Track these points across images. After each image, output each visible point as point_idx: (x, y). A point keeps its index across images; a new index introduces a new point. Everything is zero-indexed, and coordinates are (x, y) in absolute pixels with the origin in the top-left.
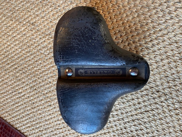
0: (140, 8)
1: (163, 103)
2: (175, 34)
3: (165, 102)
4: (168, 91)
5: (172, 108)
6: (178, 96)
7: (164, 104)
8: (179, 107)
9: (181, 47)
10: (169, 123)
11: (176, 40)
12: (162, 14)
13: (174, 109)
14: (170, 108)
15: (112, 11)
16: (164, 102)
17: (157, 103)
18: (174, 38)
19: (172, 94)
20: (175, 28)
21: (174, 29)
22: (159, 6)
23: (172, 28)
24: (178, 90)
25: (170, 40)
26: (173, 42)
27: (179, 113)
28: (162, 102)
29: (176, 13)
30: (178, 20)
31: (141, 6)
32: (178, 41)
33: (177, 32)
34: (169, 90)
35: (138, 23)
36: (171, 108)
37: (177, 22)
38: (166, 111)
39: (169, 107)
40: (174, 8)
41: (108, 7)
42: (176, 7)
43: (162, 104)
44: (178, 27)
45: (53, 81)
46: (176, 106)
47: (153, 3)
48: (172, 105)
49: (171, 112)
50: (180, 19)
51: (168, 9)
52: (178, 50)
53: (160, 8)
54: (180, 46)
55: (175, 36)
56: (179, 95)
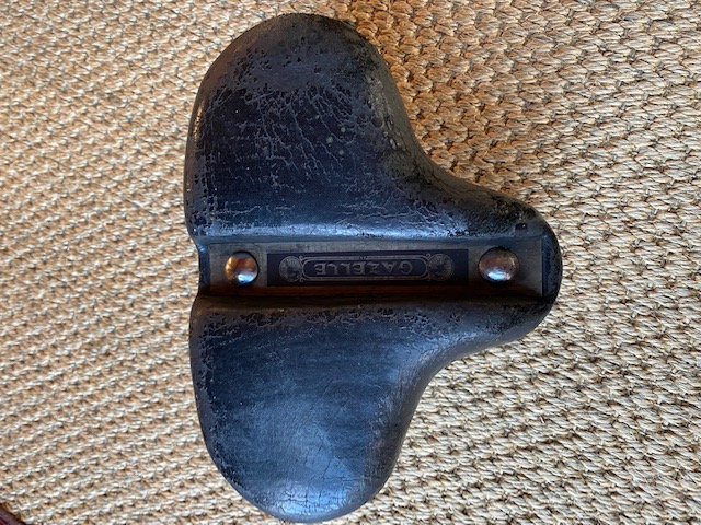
0: (522, 40)
1: (614, 408)
2: (654, 137)
3: (623, 401)
4: (634, 359)
5: (651, 428)
6: (673, 379)
7: (618, 411)
8: (679, 422)
9: (677, 185)
10: (641, 490)
11: (659, 158)
12: (605, 63)
13: (660, 433)
14: (644, 426)
15: (416, 51)
16: (619, 404)
17: (593, 409)
18: (652, 152)
19: (650, 370)
20: (655, 113)
21: (651, 118)
22: (594, 33)
23: (644, 115)
24: (673, 356)
25: (637, 159)
26: (648, 166)
27: (678, 450)
28: (609, 404)
29: (656, 61)
30: (662, 85)
31: (527, 33)
32: (668, 164)
33: (664, 130)
34: (638, 354)
35: (516, 95)
36: (646, 427)
37: (662, 92)
38: (629, 439)
39: (639, 421)
40: (649, 40)
41: (402, 36)
42: (656, 39)
43: (609, 409)
44: (666, 112)
45: (181, 318)
46: (668, 419)
47: (570, 22)
48: (649, 415)
49: (646, 442)
50: (672, 80)
51: (628, 43)
52: (668, 196)
53: (598, 42)
54: (676, 181)
55: (654, 144)
56: (677, 375)
